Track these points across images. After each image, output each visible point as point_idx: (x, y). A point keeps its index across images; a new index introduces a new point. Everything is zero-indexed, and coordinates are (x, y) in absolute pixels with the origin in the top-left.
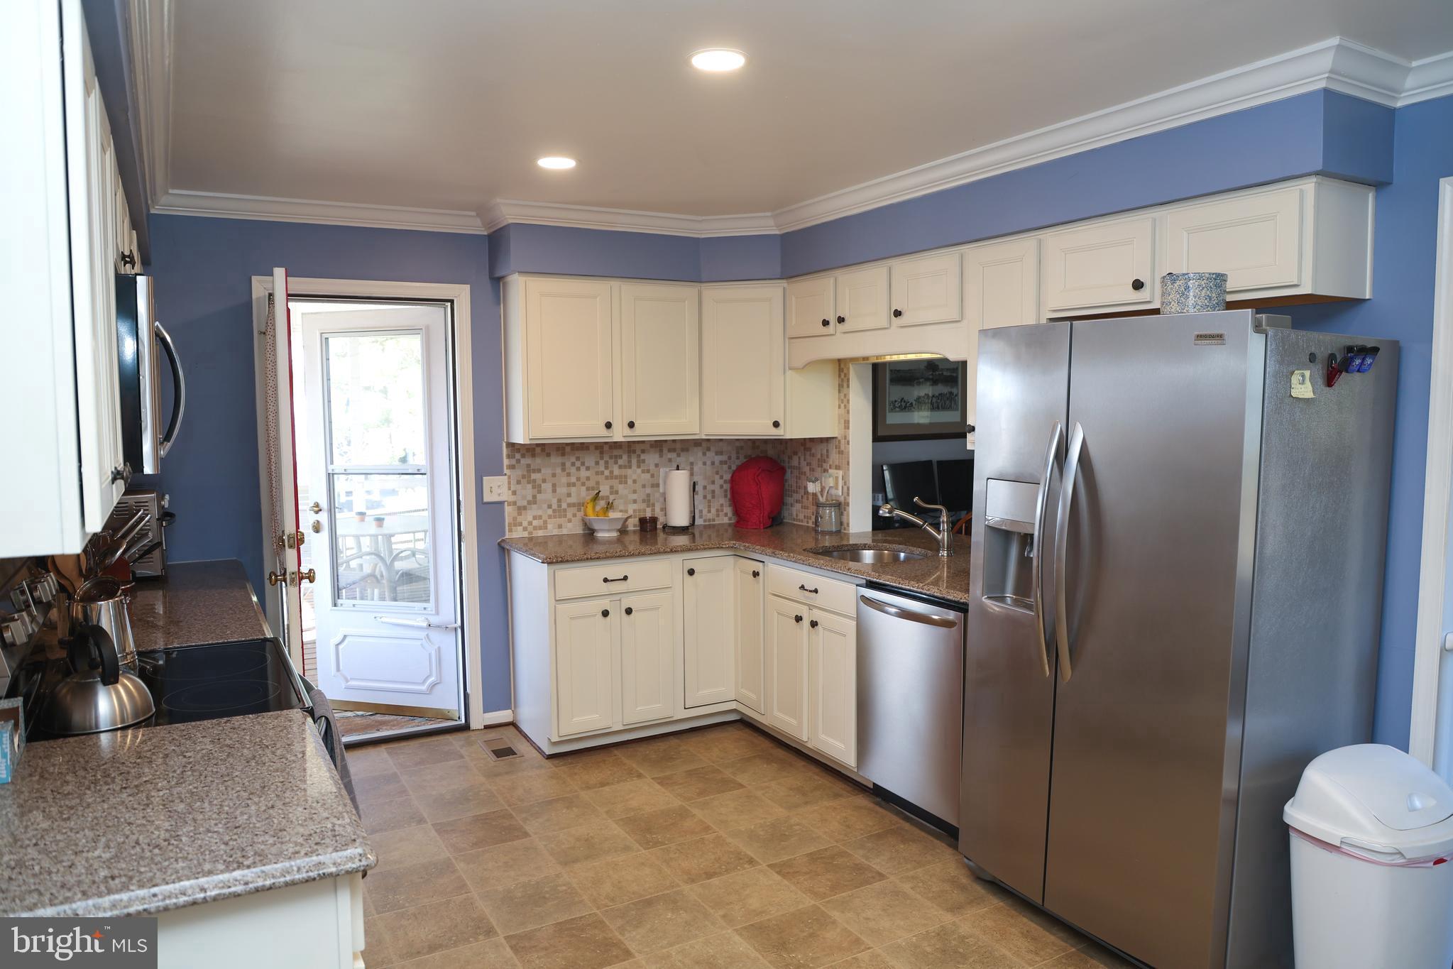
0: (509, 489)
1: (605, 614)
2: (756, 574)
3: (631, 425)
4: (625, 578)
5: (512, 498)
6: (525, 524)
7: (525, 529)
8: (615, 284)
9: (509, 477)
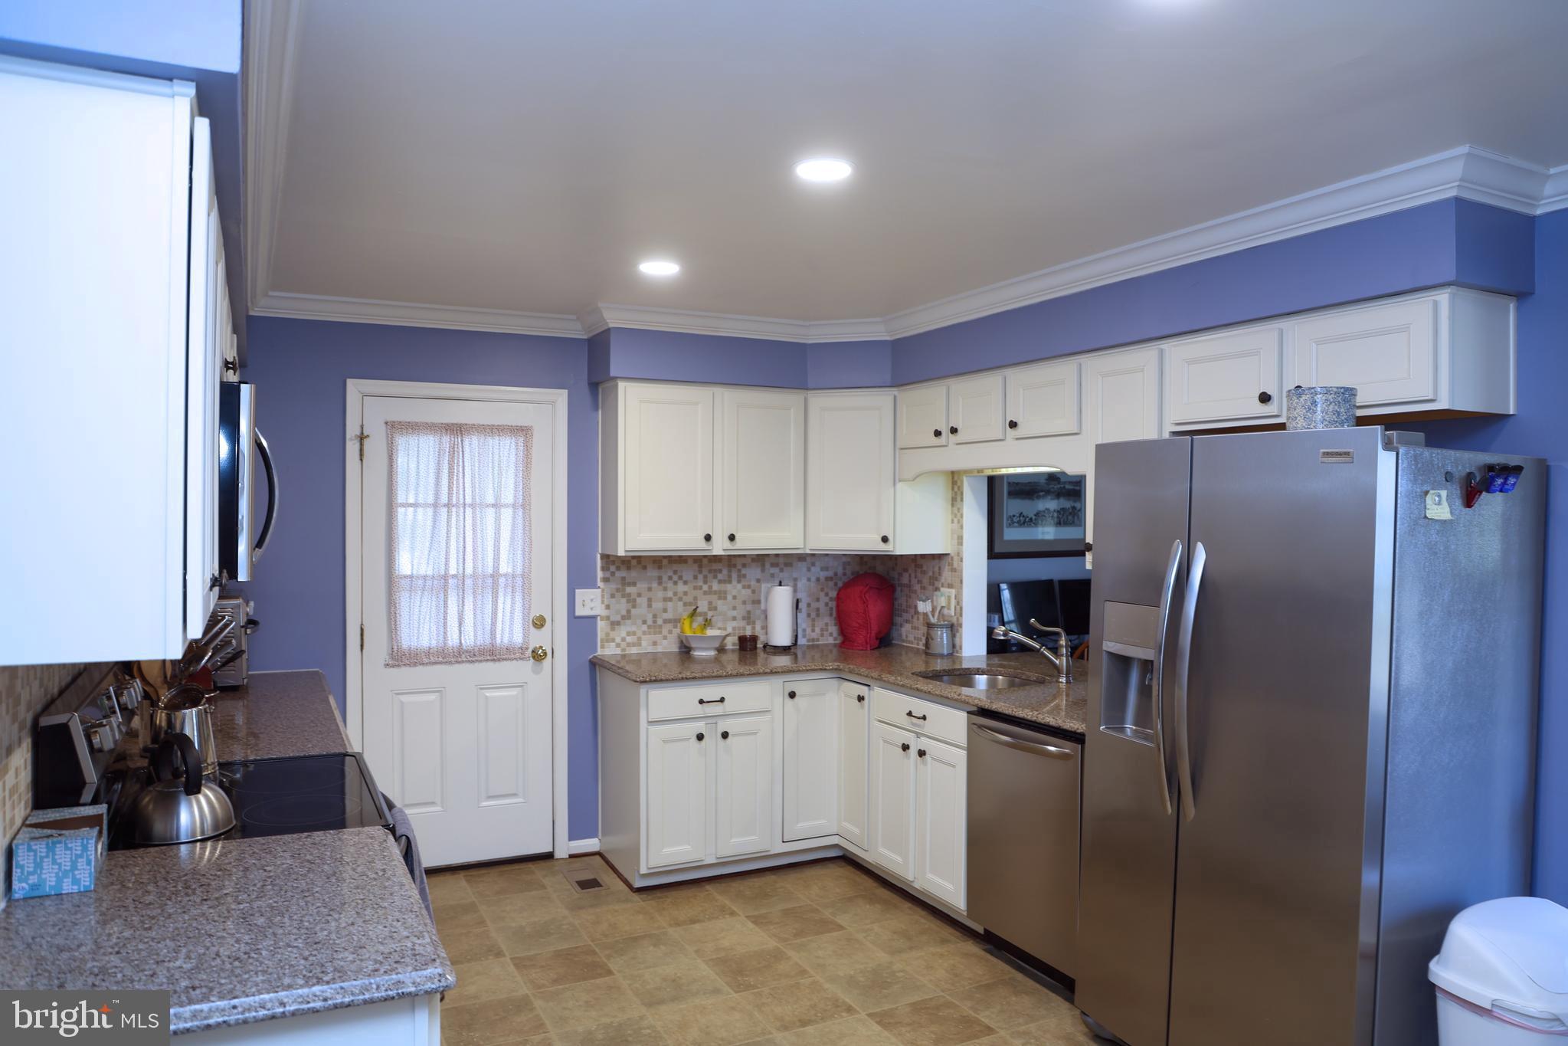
0: (603, 602)
1: (700, 737)
2: (861, 699)
3: (732, 538)
4: (722, 700)
5: (604, 612)
6: (618, 640)
7: (618, 645)
8: (719, 391)
9: (603, 591)
